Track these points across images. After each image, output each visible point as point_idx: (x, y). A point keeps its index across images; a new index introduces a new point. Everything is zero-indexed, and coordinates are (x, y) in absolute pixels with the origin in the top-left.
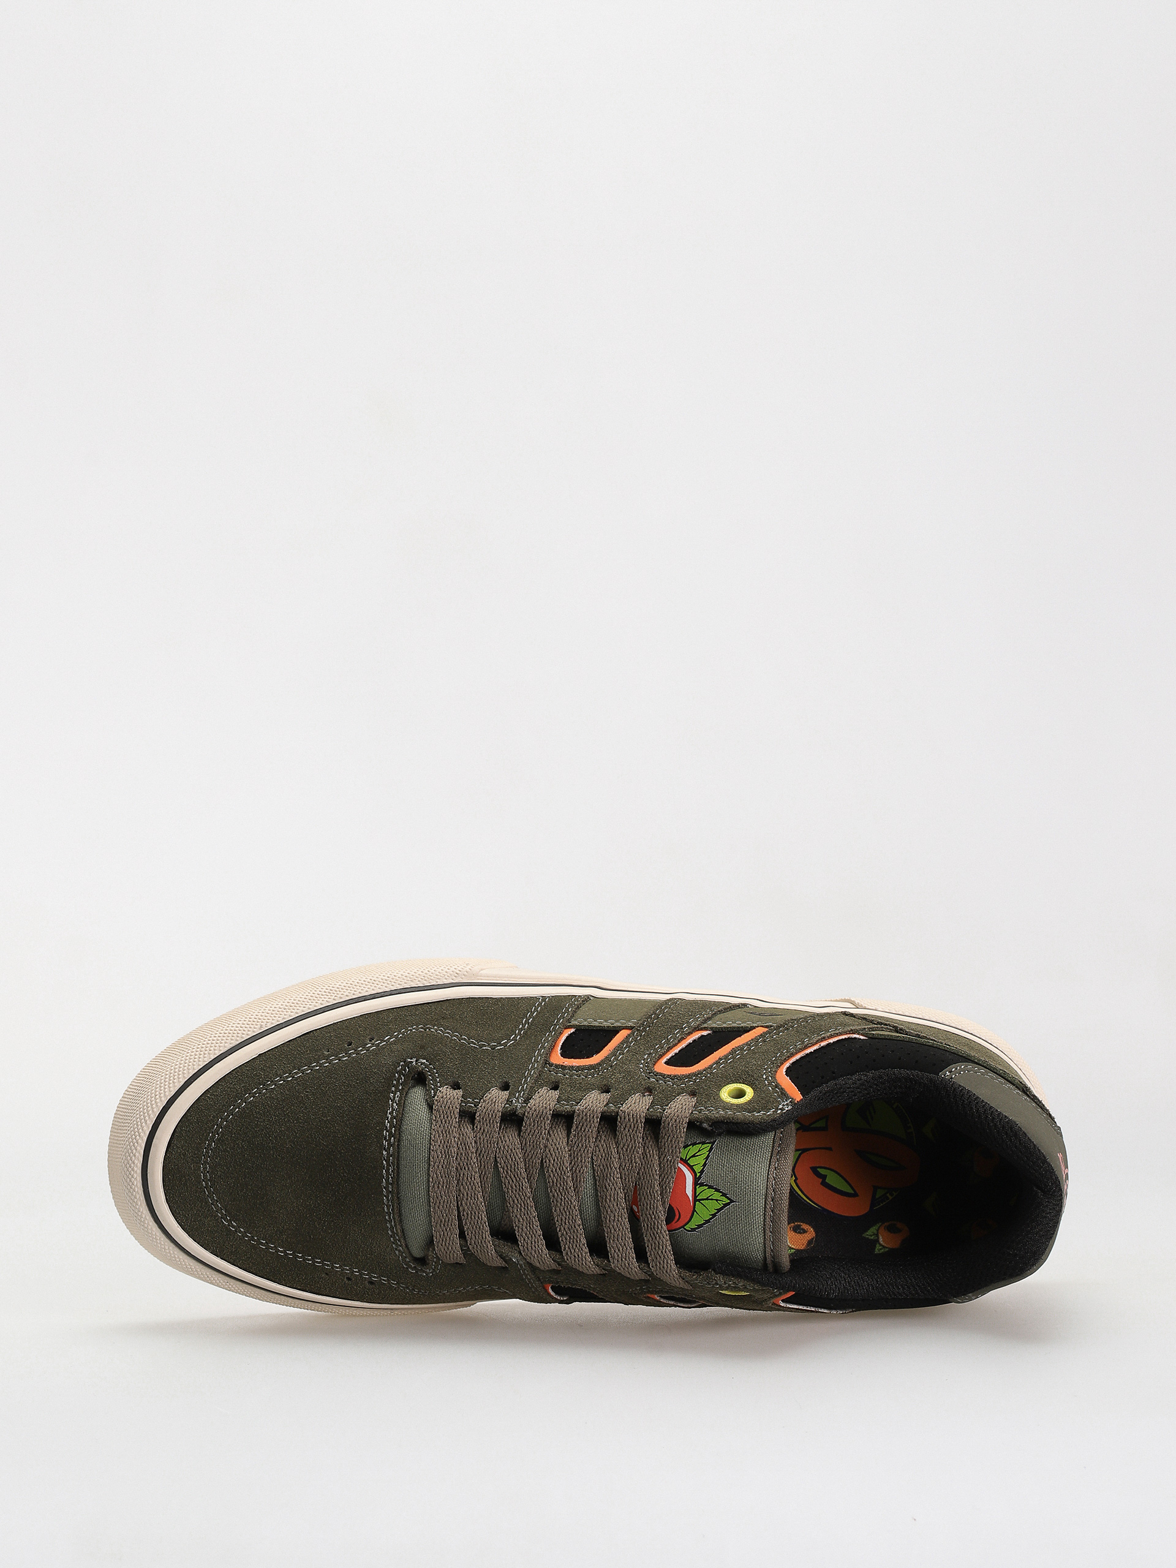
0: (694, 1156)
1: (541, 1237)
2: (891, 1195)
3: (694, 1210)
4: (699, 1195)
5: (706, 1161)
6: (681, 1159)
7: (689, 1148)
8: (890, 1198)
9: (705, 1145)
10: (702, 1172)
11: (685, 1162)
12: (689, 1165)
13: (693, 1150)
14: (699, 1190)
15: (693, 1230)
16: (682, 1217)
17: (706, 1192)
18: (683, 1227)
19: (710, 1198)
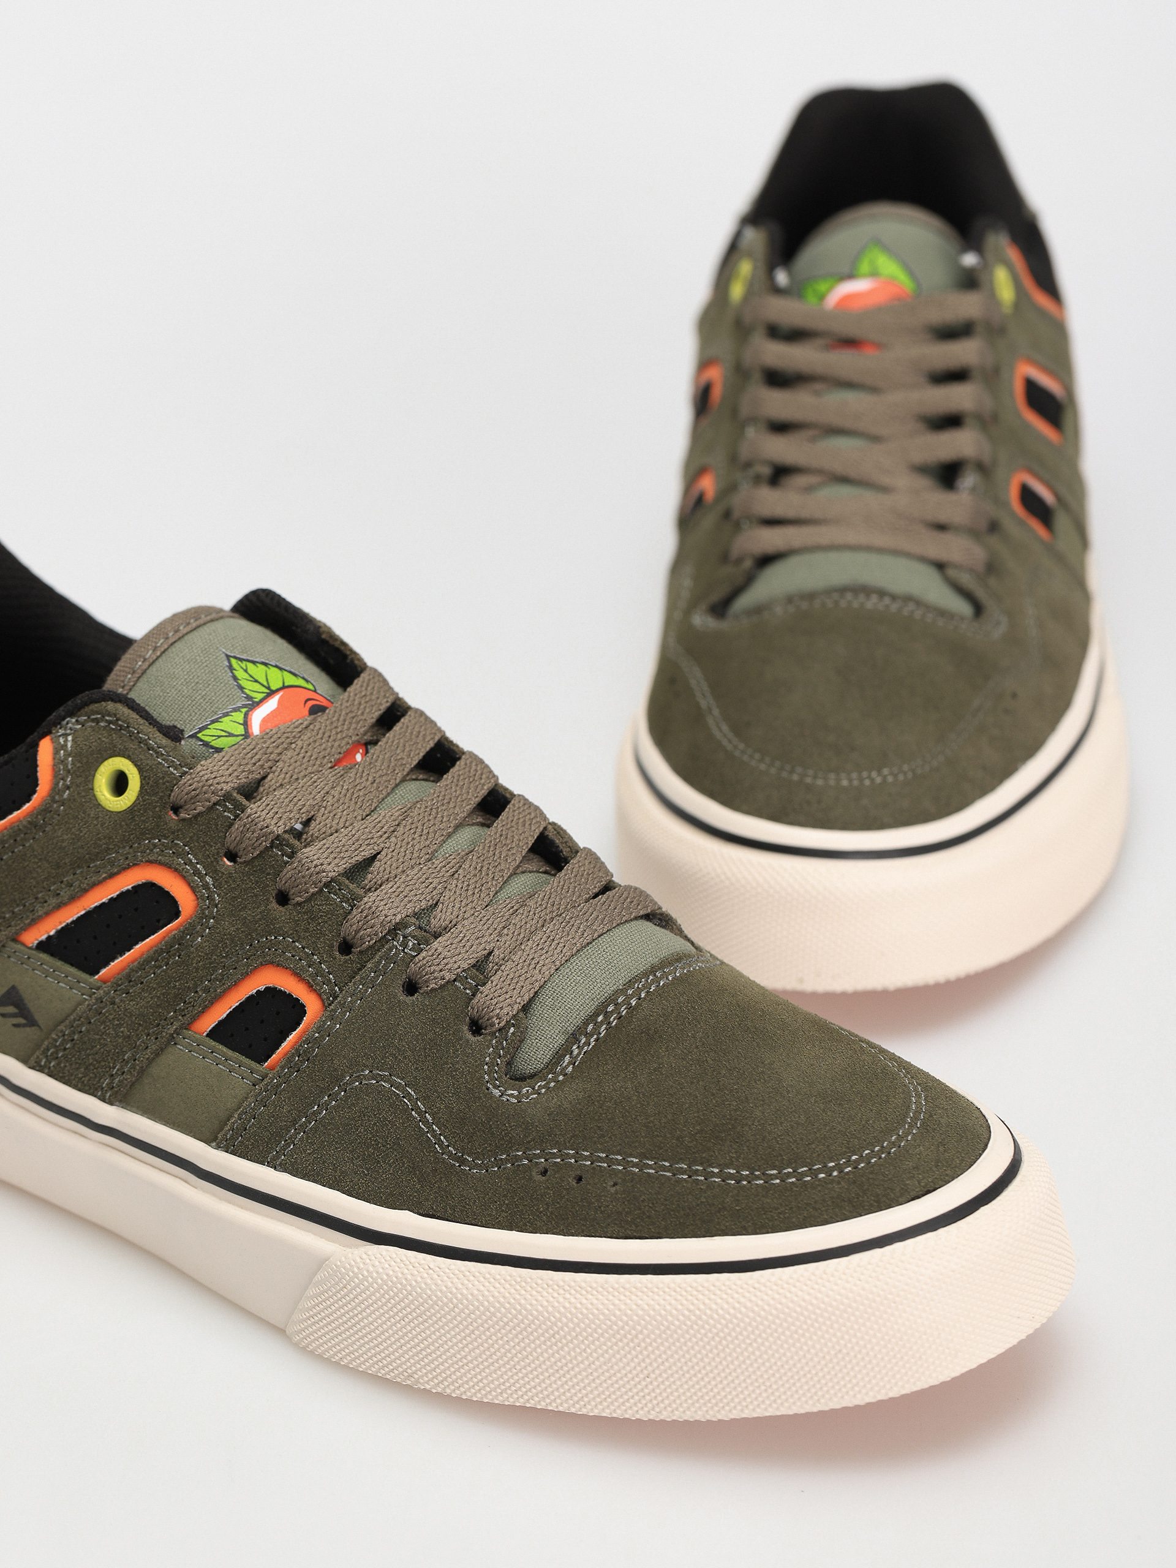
3: (283, 688)
4: (263, 693)
5: (221, 718)
9: (207, 739)
10: (237, 710)
11: (247, 735)
12: (246, 730)
13: (224, 742)
15: (305, 679)
16: (306, 698)
17: (251, 688)
18: (313, 691)
19: (252, 680)
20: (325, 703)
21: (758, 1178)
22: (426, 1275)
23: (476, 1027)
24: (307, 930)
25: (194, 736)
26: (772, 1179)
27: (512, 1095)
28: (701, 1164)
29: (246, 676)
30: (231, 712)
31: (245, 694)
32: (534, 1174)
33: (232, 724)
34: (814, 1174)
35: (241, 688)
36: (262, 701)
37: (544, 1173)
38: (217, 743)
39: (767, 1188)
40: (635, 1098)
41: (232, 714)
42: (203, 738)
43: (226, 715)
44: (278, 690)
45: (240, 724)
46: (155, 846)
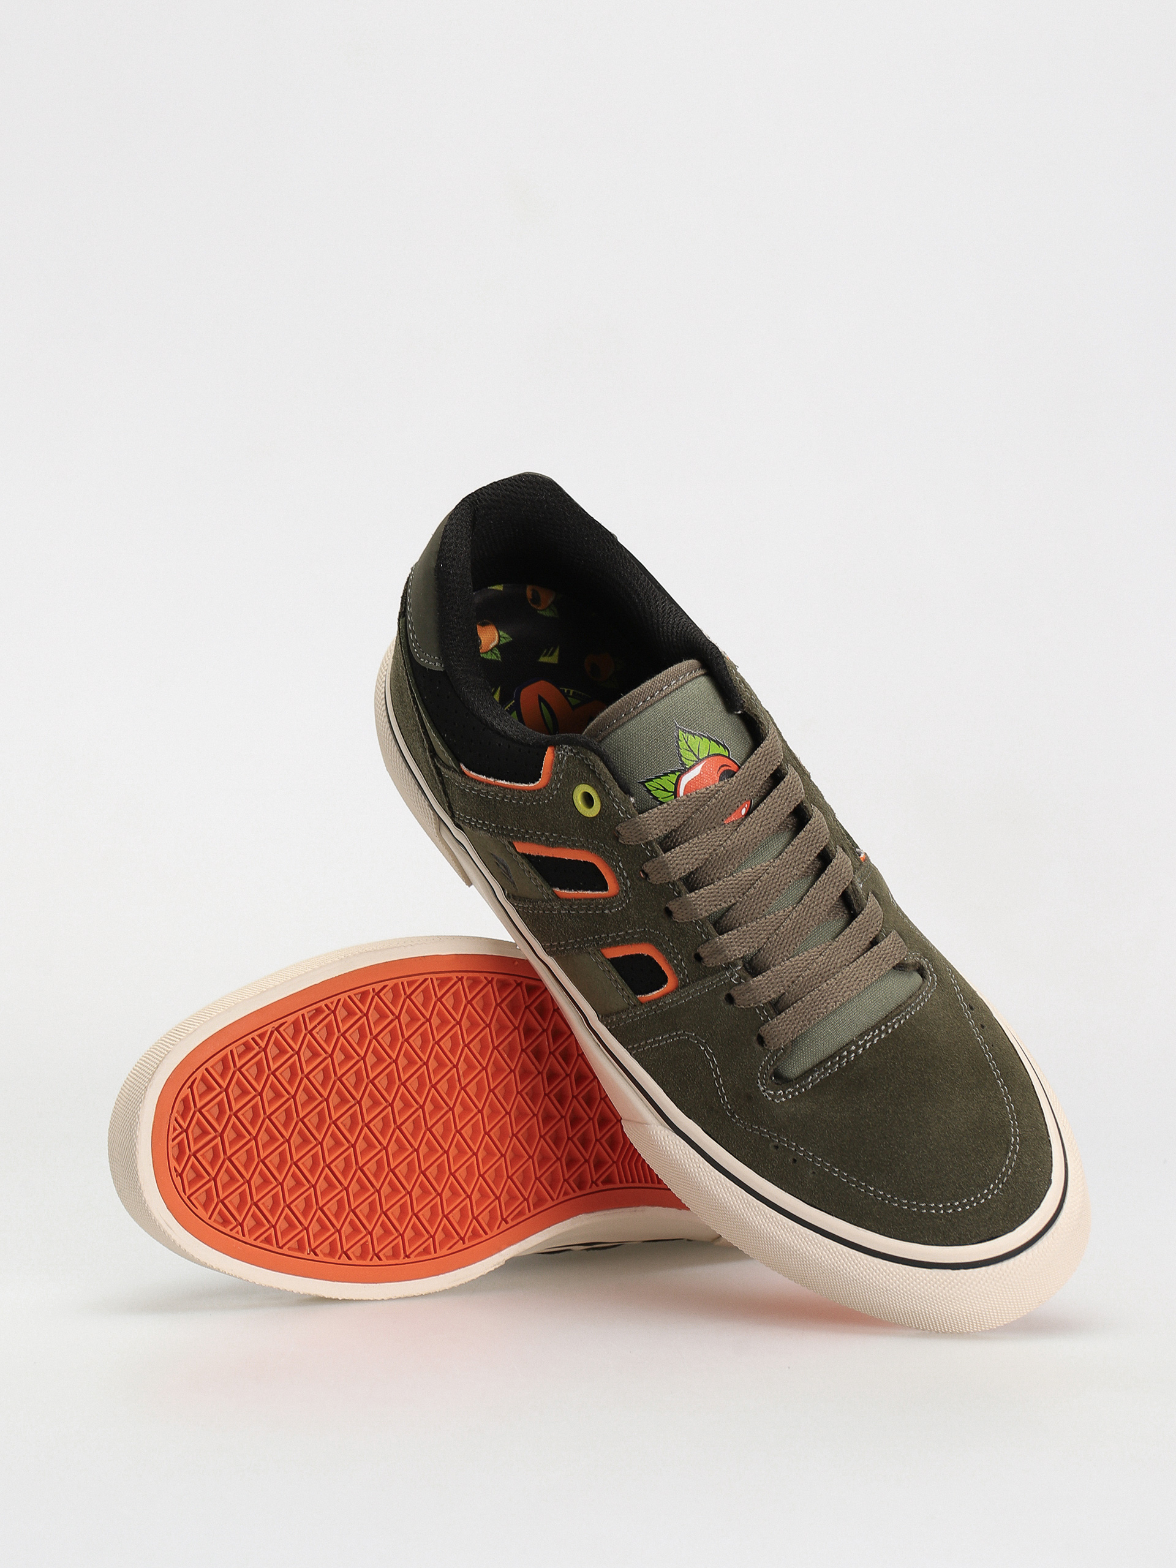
0: (665, 790)
1: (826, 872)
2: (569, 692)
3: (709, 756)
4: (693, 761)
5: (662, 776)
6: (675, 797)
7: (662, 800)
8: (572, 691)
9: (650, 788)
10: (673, 772)
11: (675, 793)
12: (676, 789)
13: (661, 795)
14: (689, 764)
15: (725, 747)
16: (721, 764)
17: (687, 756)
18: (729, 758)
19: (689, 749)
20: (734, 768)
21: (895, 1202)
22: (696, 1170)
23: (761, 1040)
24: (678, 939)
25: (643, 783)
26: (903, 1205)
27: (769, 1094)
28: (865, 1182)
29: (686, 747)
30: (669, 773)
31: (681, 760)
32: (770, 1146)
33: (668, 782)
34: (929, 1208)
35: (680, 756)
36: (691, 768)
37: (776, 1147)
38: (655, 793)
39: (899, 1210)
40: (839, 1126)
41: (670, 775)
42: (648, 786)
43: (666, 774)
44: (703, 759)
45: (673, 783)
46: (601, 847)
